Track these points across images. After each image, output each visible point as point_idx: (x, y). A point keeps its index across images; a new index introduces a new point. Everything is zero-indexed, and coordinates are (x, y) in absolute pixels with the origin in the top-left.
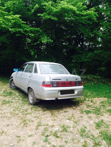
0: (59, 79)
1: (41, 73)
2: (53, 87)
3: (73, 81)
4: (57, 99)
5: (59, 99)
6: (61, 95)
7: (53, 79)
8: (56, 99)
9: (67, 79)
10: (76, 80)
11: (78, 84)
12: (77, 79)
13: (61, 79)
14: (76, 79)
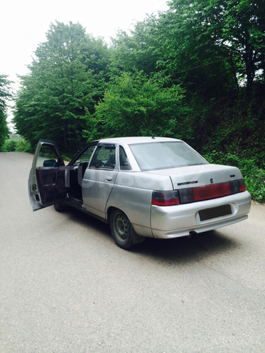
0: (193, 182)
1: (143, 170)
2: (181, 204)
3: (226, 183)
4: (193, 233)
5: (198, 231)
6: (201, 220)
7: (179, 184)
8: (190, 232)
9: (211, 180)
10: (233, 179)
11: (236, 189)
12: (234, 176)
13: (197, 182)
14: (231, 176)
